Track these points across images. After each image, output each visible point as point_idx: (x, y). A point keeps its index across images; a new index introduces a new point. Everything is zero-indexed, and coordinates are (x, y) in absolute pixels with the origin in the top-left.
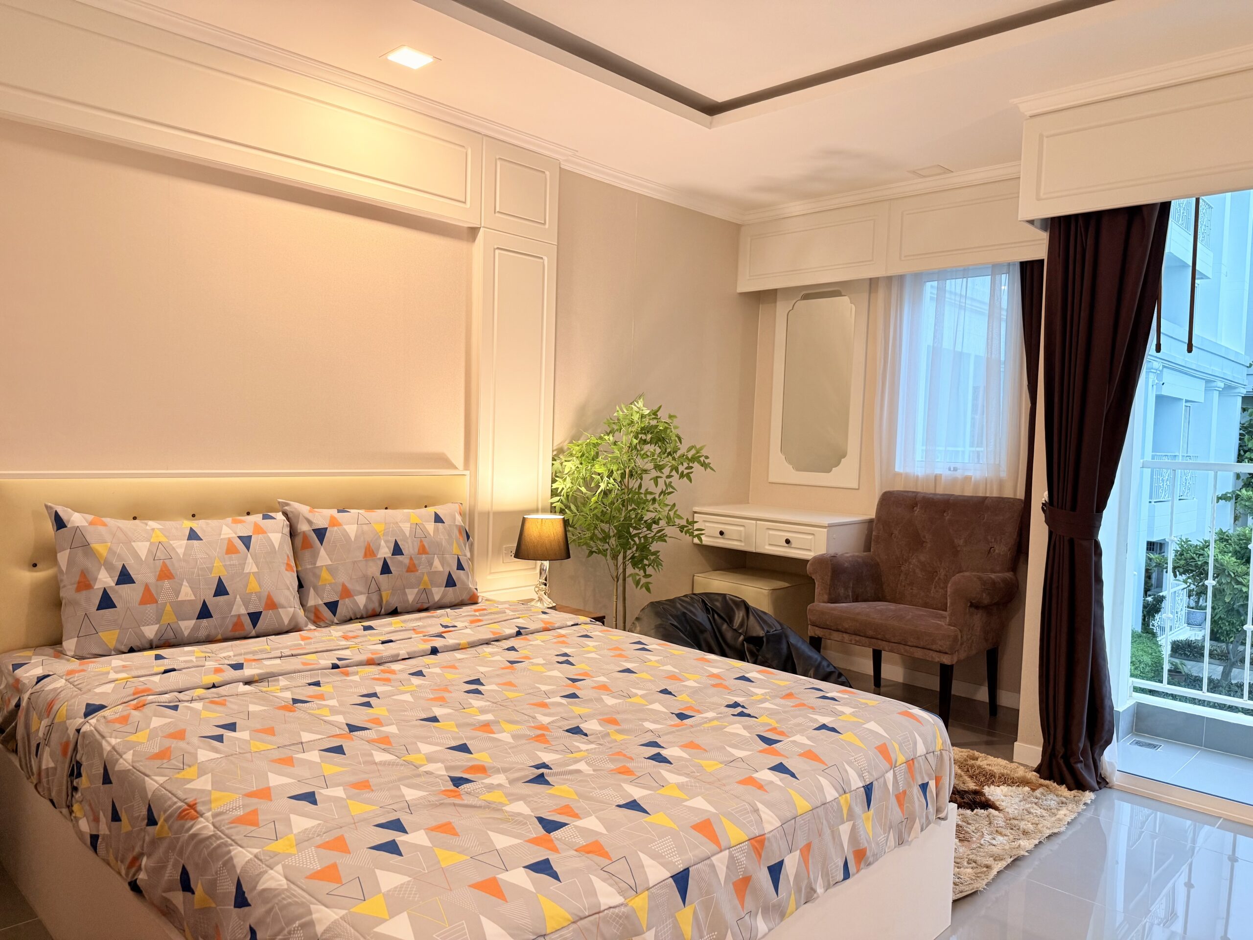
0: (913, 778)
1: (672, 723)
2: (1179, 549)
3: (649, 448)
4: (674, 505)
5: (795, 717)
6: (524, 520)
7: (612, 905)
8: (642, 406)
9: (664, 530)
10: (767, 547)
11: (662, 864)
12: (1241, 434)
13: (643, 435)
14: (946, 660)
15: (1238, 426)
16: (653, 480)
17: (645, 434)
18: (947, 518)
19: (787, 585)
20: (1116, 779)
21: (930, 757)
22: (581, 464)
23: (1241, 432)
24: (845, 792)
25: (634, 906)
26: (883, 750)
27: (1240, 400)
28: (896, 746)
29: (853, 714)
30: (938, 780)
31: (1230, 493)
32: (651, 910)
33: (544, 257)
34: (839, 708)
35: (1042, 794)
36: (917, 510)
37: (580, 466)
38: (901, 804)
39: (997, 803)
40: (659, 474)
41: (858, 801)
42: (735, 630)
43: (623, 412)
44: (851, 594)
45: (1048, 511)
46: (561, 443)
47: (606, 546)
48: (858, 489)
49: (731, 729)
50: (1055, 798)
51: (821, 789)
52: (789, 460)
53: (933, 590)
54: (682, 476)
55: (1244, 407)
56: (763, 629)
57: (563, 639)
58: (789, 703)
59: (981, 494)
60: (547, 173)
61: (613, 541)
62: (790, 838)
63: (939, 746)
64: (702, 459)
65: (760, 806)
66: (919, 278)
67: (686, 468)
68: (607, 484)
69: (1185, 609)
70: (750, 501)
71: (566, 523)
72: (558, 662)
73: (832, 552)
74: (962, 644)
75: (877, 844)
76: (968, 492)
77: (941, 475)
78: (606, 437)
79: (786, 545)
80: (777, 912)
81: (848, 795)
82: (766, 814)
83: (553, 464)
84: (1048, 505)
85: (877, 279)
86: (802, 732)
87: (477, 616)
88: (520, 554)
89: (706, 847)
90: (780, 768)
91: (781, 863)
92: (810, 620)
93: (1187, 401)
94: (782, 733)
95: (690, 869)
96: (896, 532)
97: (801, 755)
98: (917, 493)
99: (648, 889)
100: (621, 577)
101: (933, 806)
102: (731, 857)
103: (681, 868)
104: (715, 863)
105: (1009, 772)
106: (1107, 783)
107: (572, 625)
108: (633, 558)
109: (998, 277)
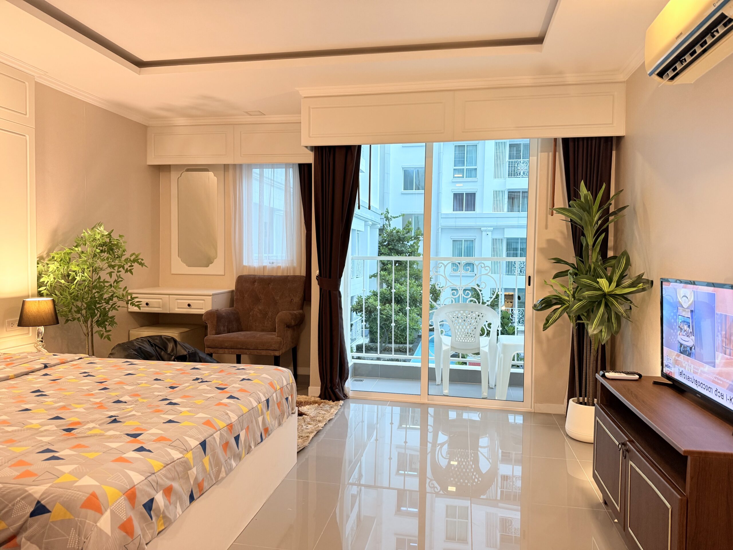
0: (283, 396)
1: (169, 391)
2: (357, 301)
3: (105, 255)
4: (126, 287)
5: (229, 378)
6: (24, 302)
7: (179, 458)
8: (103, 229)
9: (116, 303)
10: (177, 309)
11: (195, 439)
12: (379, 246)
13: (100, 247)
14: (277, 354)
15: (377, 243)
16: (108, 274)
17: (102, 246)
18: (271, 287)
19: (187, 330)
20: (350, 394)
21: (288, 386)
22: (60, 266)
23: (379, 245)
24: (260, 403)
25: (188, 457)
26: (271, 385)
27: (378, 230)
28: (276, 382)
29: (254, 373)
30: (292, 396)
31: (376, 274)
32: (194, 459)
33: (26, 135)
34: (248, 372)
35: (323, 405)
36: (256, 284)
37: (59, 267)
38: (279, 407)
39: (306, 413)
40: (112, 270)
41: (264, 406)
42: (169, 354)
43: (88, 233)
44: (226, 329)
45: (319, 279)
46: (41, 253)
47: (79, 315)
48: (224, 275)
49: (200, 388)
50: (328, 406)
51: (251, 402)
52: (184, 261)
53: (266, 323)
54: (127, 271)
55: (380, 233)
56: (186, 351)
57: (77, 366)
58: (223, 374)
59: (285, 274)
60: (27, 83)
61: (84, 312)
62: (241, 424)
63: (291, 382)
64: (140, 261)
65: (228, 412)
66: (250, 167)
67: (130, 266)
68: (82, 277)
69: (360, 329)
70: (160, 285)
71: (53, 301)
72: (84, 376)
73: (216, 308)
74: (283, 345)
75: (272, 425)
76: (280, 274)
77: (266, 266)
78: (76, 249)
79: (188, 307)
80: (238, 457)
81: (261, 404)
82: (231, 414)
83: (38, 267)
84: (319, 276)
85: (228, 165)
86: (235, 383)
87: (8, 361)
88: (21, 324)
89: (211, 431)
90: (231, 397)
91: (239, 435)
92: (206, 345)
93: (358, 231)
94: (226, 385)
95: (206, 440)
96: (246, 296)
97: (238, 391)
98: (255, 275)
99: (191, 450)
100: (90, 334)
101: (290, 407)
102: (221, 434)
103: (203, 439)
104: (215, 436)
105: (308, 400)
106: (347, 397)
107: (79, 359)
108: (97, 321)
109: (288, 169)
